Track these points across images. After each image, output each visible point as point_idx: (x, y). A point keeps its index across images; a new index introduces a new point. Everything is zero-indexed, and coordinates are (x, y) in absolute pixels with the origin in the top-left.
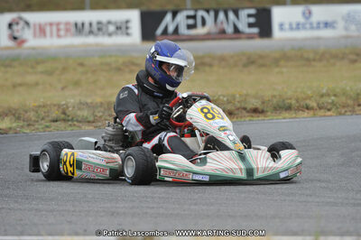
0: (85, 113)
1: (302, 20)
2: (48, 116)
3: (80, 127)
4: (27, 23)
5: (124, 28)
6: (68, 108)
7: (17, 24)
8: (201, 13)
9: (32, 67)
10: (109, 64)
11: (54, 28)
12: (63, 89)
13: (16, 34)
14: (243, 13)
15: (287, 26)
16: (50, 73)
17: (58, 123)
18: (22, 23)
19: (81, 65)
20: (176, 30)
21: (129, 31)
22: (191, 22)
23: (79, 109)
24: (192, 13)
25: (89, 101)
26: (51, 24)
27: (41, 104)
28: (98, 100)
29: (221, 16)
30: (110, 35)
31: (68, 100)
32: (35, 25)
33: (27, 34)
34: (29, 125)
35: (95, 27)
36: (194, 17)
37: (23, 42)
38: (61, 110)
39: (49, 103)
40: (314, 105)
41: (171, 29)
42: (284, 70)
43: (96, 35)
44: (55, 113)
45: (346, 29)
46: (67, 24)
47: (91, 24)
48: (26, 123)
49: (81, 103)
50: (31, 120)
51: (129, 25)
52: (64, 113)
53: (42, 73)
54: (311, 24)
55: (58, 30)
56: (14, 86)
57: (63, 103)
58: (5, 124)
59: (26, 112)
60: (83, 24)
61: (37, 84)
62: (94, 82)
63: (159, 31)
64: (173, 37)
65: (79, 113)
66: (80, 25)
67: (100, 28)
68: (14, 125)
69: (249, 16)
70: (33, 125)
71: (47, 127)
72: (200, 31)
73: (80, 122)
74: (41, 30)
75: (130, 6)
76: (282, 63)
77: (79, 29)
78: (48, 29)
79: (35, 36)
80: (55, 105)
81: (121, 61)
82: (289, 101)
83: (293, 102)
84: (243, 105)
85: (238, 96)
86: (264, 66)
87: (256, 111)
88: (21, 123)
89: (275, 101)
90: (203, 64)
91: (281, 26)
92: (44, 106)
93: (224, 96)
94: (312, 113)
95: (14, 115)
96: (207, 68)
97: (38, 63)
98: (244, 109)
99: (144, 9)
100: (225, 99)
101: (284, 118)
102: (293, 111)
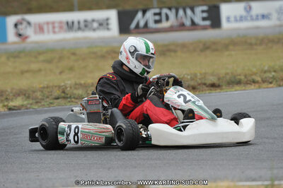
0: (80, 92)
1: (243, 13)
2: (51, 95)
3: (76, 103)
4: (29, 23)
5: (105, 24)
6: (66, 88)
7: (21, 23)
8: (165, 11)
9: (36, 57)
10: (94, 53)
11: (51, 26)
12: (61, 73)
13: (21, 32)
14: (198, 10)
15: (232, 19)
16: (50, 61)
17: (59, 100)
18: (25, 24)
19: (74, 54)
20: (146, 25)
21: (110, 27)
22: (157, 18)
23: (76, 89)
24: (157, 11)
25: (82, 82)
26: (48, 23)
27: (45, 86)
28: (90, 81)
29: (181, 12)
30: (94, 30)
31: (66, 82)
32: (35, 24)
33: (29, 32)
34: (37, 102)
35: (82, 24)
36: (159, 14)
37: (26, 38)
38: (61, 91)
39: (51, 84)
40: (259, 79)
41: (142, 24)
42: (233, 53)
43: (83, 30)
44: (57, 93)
45: (279, 19)
46: (61, 22)
47: (79, 23)
48: (34, 101)
49: (76, 84)
50: (38, 98)
51: (110, 22)
52: (64, 92)
53: (44, 61)
54: (251, 16)
55: (54, 27)
56: (22, 72)
57: (63, 84)
58: (18, 102)
59: (34, 92)
60: (73, 23)
61: (40, 70)
62: (85, 67)
63: (133, 26)
64: (145, 30)
65: (75, 92)
66: (70, 24)
67: (87, 25)
68: (25, 103)
69: (203, 11)
70: (40, 102)
71: (51, 103)
72: (165, 24)
73: (77, 99)
74: (40, 29)
75: (109, 7)
76: (231, 47)
77: (70, 26)
78: (45, 27)
79: (35, 33)
80: (56, 86)
81: (105, 50)
82: (239, 77)
83: (242, 77)
84: (203, 81)
85: (199, 74)
86: (216, 50)
87: (213, 86)
88: (31, 101)
89: (228, 77)
90: (169, 50)
91: (228, 19)
92: (47, 87)
93: (188, 75)
94: (257, 85)
95: (25, 95)
96: (172, 54)
97: (40, 54)
98: (205, 84)
99: (120, 9)
100: (189, 77)
101: (236, 90)
102: (242, 85)
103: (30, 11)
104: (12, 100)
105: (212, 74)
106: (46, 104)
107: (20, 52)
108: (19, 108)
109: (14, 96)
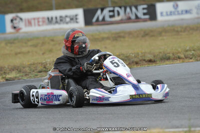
1: (173, 10)
2: (36, 69)
4: (21, 19)
5: (74, 19)
6: (47, 64)
7: (16, 19)
8: (117, 9)
9: (26, 43)
11: (36, 21)
12: (43, 54)
13: (16, 25)
14: (140, 8)
15: (165, 14)
16: (35, 46)
17: (42, 73)
18: (18, 19)
19: (53, 40)
20: (104, 19)
21: (78, 21)
22: (111, 14)
24: (111, 9)
26: (34, 19)
27: (32, 63)
30: (67, 23)
31: (47, 60)
32: (25, 20)
33: (21, 25)
34: (26, 75)
35: (58, 19)
36: (113, 11)
37: (19, 29)
38: (43, 66)
39: (36, 62)
40: (182, 56)
41: (101, 18)
42: (165, 38)
43: (60, 24)
44: (40, 68)
46: (43, 18)
47: (56, 18)
48: (24, 74)
50: (27, 72)
51: (78, 17)
52: (45, 67)
53: (31, 46)
54: (178, 12)
55: (39, 22)
56: (16, 54)
57: (44, 62)
58: (12, 75)
59: (24, 68)
60: (52, 18)
61: (29, 52)
63: (94, 20)
64: (103, 23)
66: (50, 19)
67: (62, 20)
68: (18, 75)
69: (144, 9)
70: (28, 75)
71: (36, 75)
72: (117, 18)
74: (29, 23)
75: (77, 7)
76: (163, 34)
77: (50, 21)
78: (33, 22)
79: (26, 25)
80: (39, 63)
82: (168, 55)
83: (171, 55)
84: (143, 58)
85: (140, 53)
86: (153, 36)
87: (150, 61)
88: (21, 74)
89: (161, 55)
90: (120, 37)
91: (162, 14)
92: (34, 64)
94: (181, 60)
95: (17, 70)
96: (122, 39)
97: (28, 40)
98: (144, 60)
99: (85, 8)
100: (133, 55)
101: (166, 64)
102: (171, 60)
103: (22, 10)
104: (8, 74)
105: (150, 53)
106: (32, 76)
107: (15, 40)
108: (13, 79)
109: (10, 70)
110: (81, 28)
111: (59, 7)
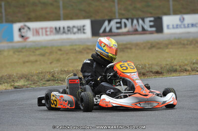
0: (64, 76)
1: (179, 23)
2: (44, 78)
3: (62, 84)
4: (29, 28)
5: (82, 30)
6: (55, 73)
7: (24, 29)
8: (124, 21)
9: (33, 52)
10: (75, 49)
11: (44, 31)
12: (51, 63)
13: (23, 34)
14: (147, 20)
15: (171, 27)
16: (43, 55)
17: (50, 82)
19: (60, 50)
20: (111, 30)
21: (85, 31)
22: (118, 25)
23: (61, 74)
24: (119, 20)
25: (66, 70)
26: (42, 29)
27: (40, 72)
28: (71, 69)
29: (135, 22)
30: (74, 33)
31: (55, 69)
32: (33, 29)
33: (29, 34)
34: (34, 83)
35: (66, 29)
36: (120, 23)
37: (27, 38)
38: (51, 75)
39: (44, 71)
40: (190, 69)
41: (108, 29)
42: (171, 50)
43: (67, 34)
44: (48, 77)
46: (51, 28)
47: (64, 28)
48: (32, 82)
49: (61, 71)
50: (35, 80)
51: (85, 28)
52: (53, 76)
53: (39, 55)
54: (184, 25)
55: (46, 31)
56: (24, 63)
57: (52, 71)
58: (21, 83)
59: (32, 76)
60: (60, 28)
61: (36, 61)
62: (68, 59)
63: (101, 31)
64: (110, 34)
65: (61, 76)
66: (58, 29)
67: (69, 30)
68: (26, 83)
69: (150, 21)
70: (36, 83)
71: (44, 84)
72: (124, 30)
73: (62, 81)
74: (37, 32)
75: (85, 18)
76: (170, 46)
77: (57, 30)
78: (40, 31)
79: (33, 35)
80: (48, 72)
81: (82, 47)
82: (175, 67)
83: (178, 67)
84: (150, 70)
85: (147, 65)
86: (160, 48)
87: (157, 73)
88: (30, 82)
89: (168, 67)
90: (127, 48)
91: (168, 27)
92: (42, 73)
93: (140, 65)
94: (188, 73)
95: (26, 78)
96: (129, 51)
97: (36, 49)
98: (151, 72)
99: (93, 19)
100: (140, 67)
101: (173, 76)
102: (178, 73)
103: (30, 20)
104: (17, 82)
105: (157, 65)
106: (40, 84)
107: (23, 48)
108: (21, 87)
109: (19, 78)
110: (88, 39)
111: (67, 18)
